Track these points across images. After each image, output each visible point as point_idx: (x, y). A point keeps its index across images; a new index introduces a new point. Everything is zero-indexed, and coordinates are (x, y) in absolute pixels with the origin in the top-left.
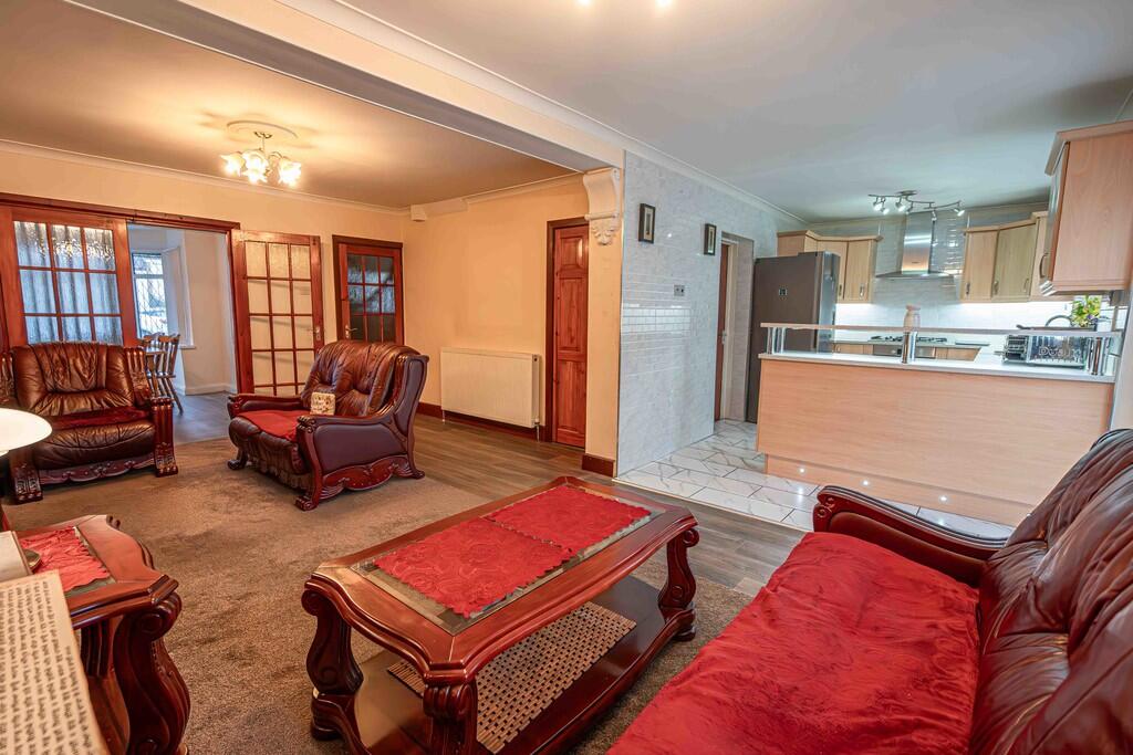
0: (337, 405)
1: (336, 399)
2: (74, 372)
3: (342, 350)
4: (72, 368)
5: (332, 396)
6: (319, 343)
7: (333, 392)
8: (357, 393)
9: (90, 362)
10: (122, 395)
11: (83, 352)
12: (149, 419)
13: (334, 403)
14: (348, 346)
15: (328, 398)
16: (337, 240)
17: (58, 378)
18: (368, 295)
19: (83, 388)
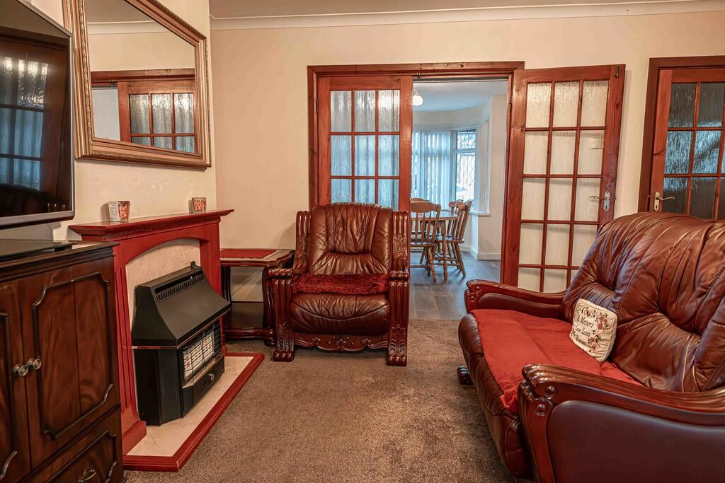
0: (620, 333)
1: (619, 322)
2: (349, 232)
3: (644, 229)
4: (349, 228)
5: (612, 316)
6: (605, 215)
7: (615, 306)
8: (665, 321)
9: (363, 224)
10: (381, 261)
11: (359, 214)
12: (386, 294)
13: (613, 329)
14: (656, 223)
15: (603, 318)
16: (657, 66)
17: (337, 238)
18: (700, 146)
19: (354, 251)
